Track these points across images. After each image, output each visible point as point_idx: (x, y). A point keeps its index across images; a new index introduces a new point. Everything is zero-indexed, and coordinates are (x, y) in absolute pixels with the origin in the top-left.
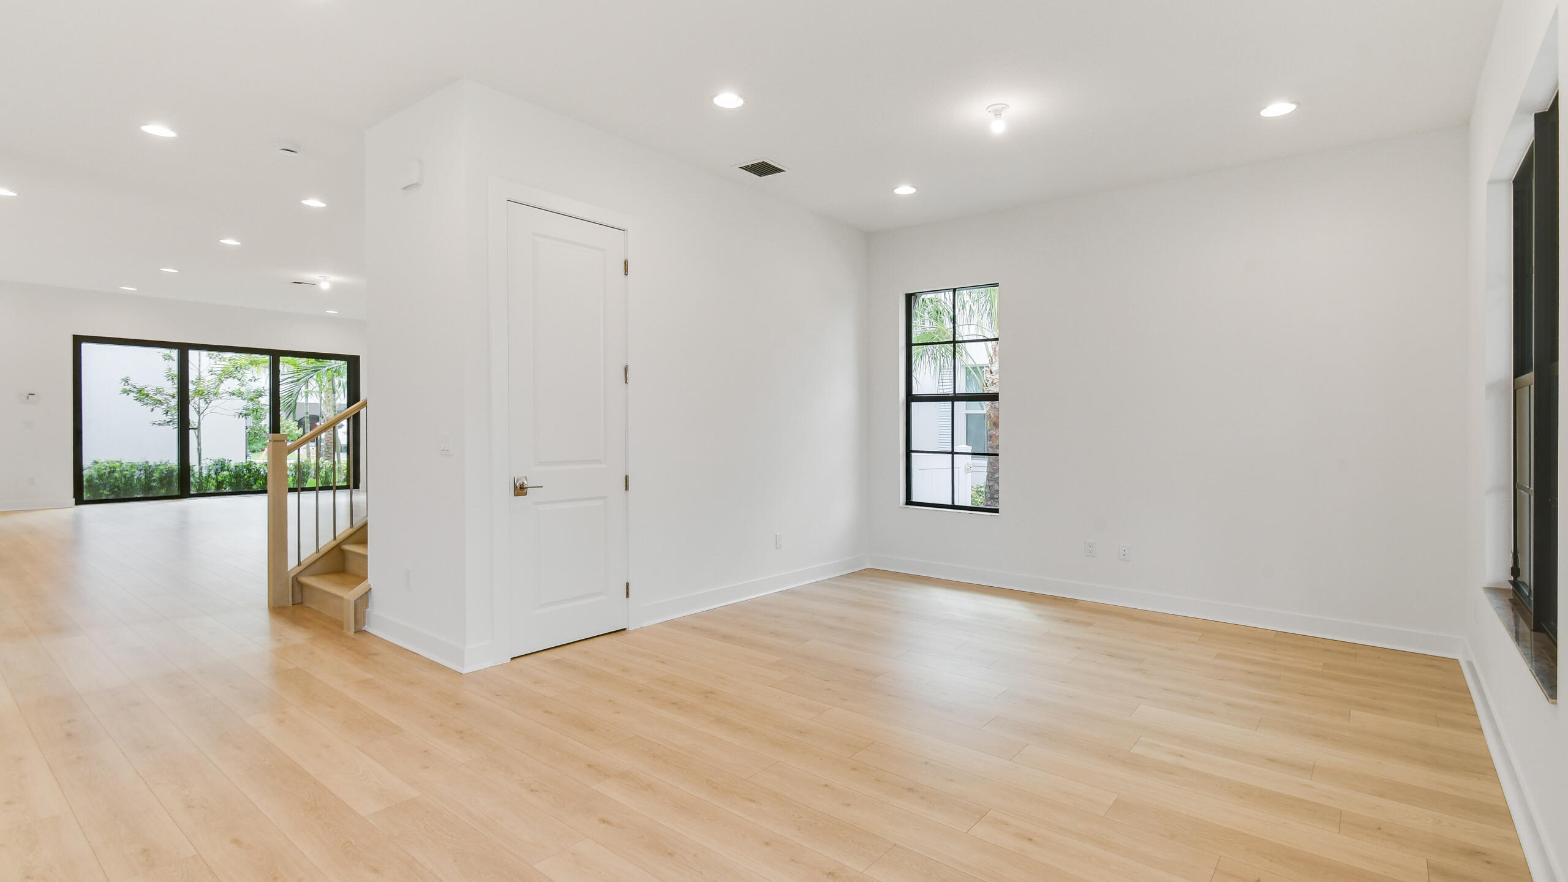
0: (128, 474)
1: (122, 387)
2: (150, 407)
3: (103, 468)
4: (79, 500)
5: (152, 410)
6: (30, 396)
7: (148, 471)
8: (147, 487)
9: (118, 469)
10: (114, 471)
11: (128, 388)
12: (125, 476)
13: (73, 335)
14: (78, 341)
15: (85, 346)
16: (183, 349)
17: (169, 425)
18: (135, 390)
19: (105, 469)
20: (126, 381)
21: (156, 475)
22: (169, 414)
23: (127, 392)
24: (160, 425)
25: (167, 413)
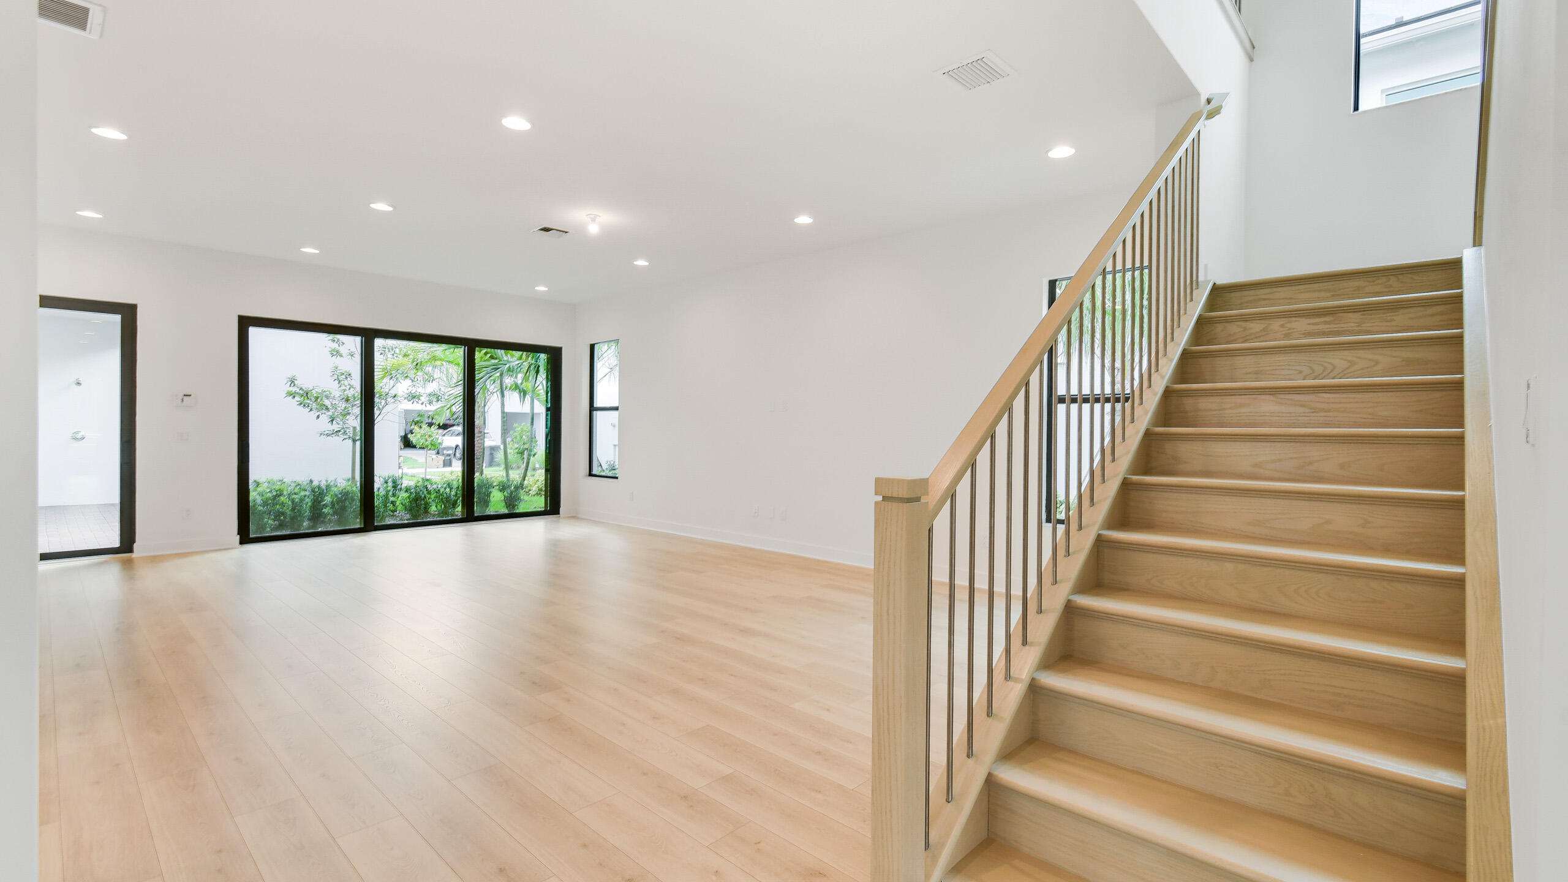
0: (297, 498)
1: (288, 388)
2: (314, 414)
3: (268, 491)
4: (245, 538)
5: (318, 417)
6: (185, 398)
7: (318, 494)
8: (317, 514)
9: (285, 493)
10: (281, 495)
11: (293, 389)
12: (293, 501)
13: (239, 316)
14: (245, 323)
15: (254, 332)
16: (368, 336)
17: (338, 435)
18: (301, 392)
19: (271, 491)
20: (292, 382)
21: (328, 499)
22: (334, 422)
23: (293, 395)
24: (328, 435)
25: (332, 421)
